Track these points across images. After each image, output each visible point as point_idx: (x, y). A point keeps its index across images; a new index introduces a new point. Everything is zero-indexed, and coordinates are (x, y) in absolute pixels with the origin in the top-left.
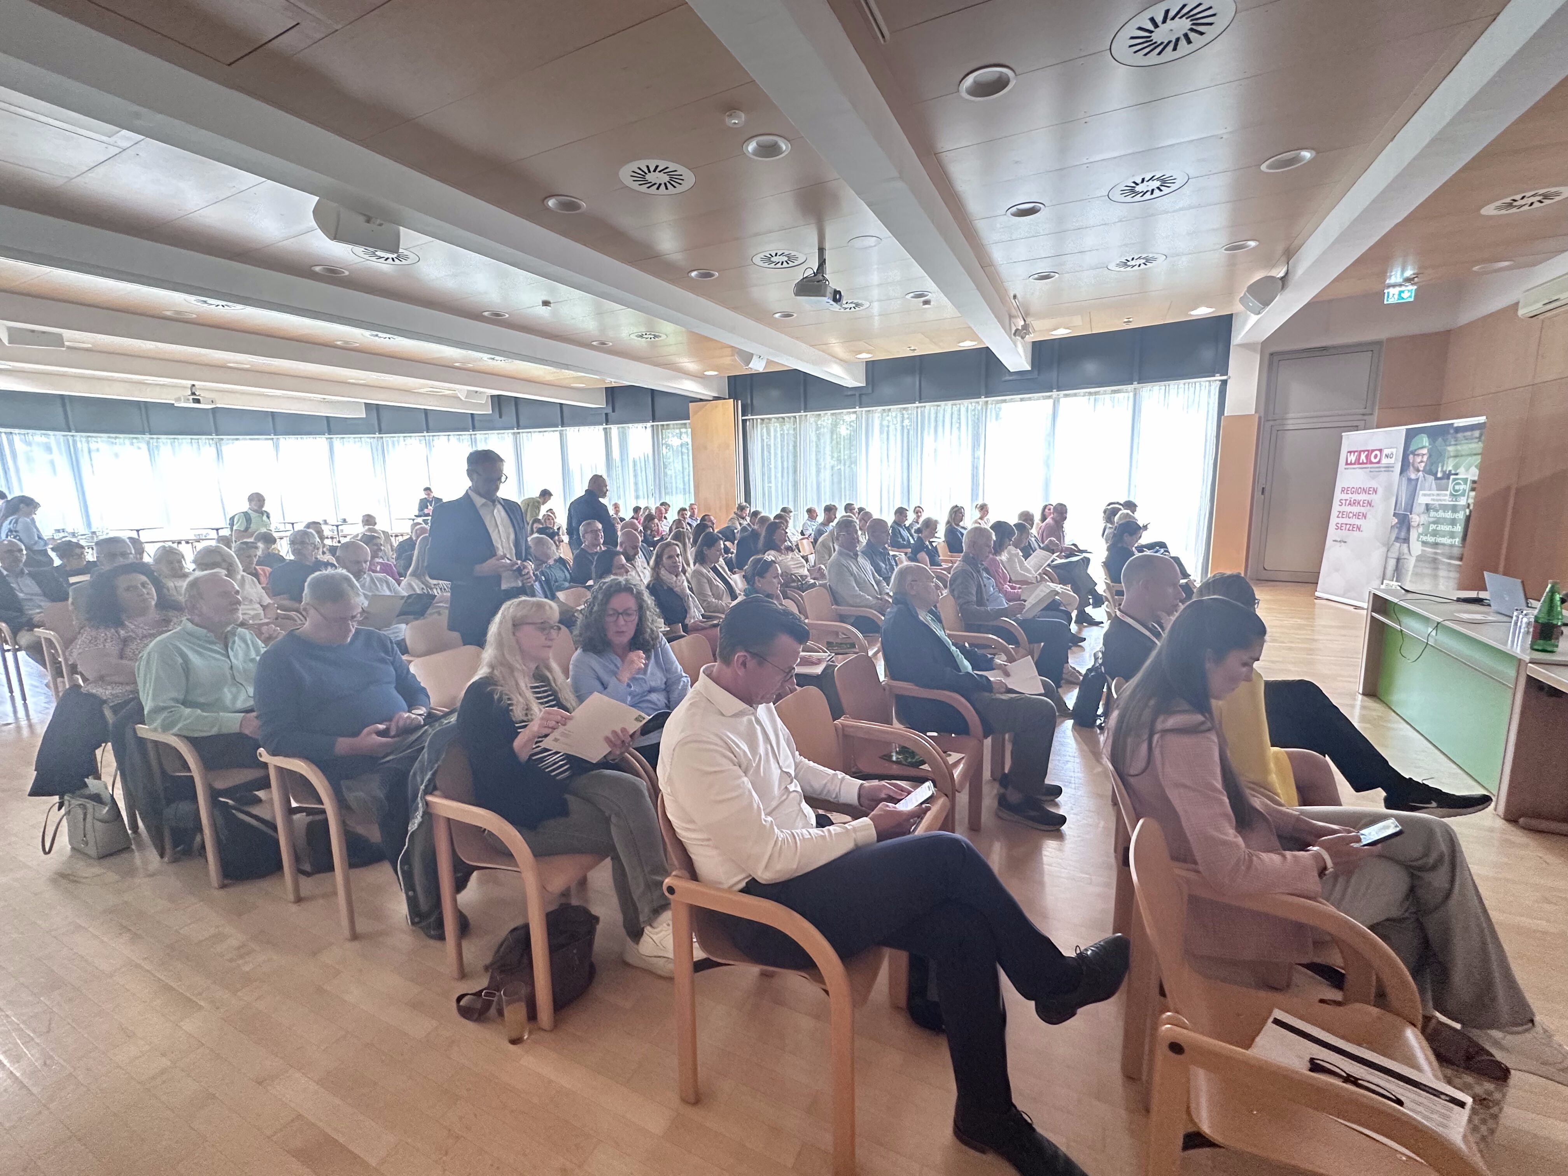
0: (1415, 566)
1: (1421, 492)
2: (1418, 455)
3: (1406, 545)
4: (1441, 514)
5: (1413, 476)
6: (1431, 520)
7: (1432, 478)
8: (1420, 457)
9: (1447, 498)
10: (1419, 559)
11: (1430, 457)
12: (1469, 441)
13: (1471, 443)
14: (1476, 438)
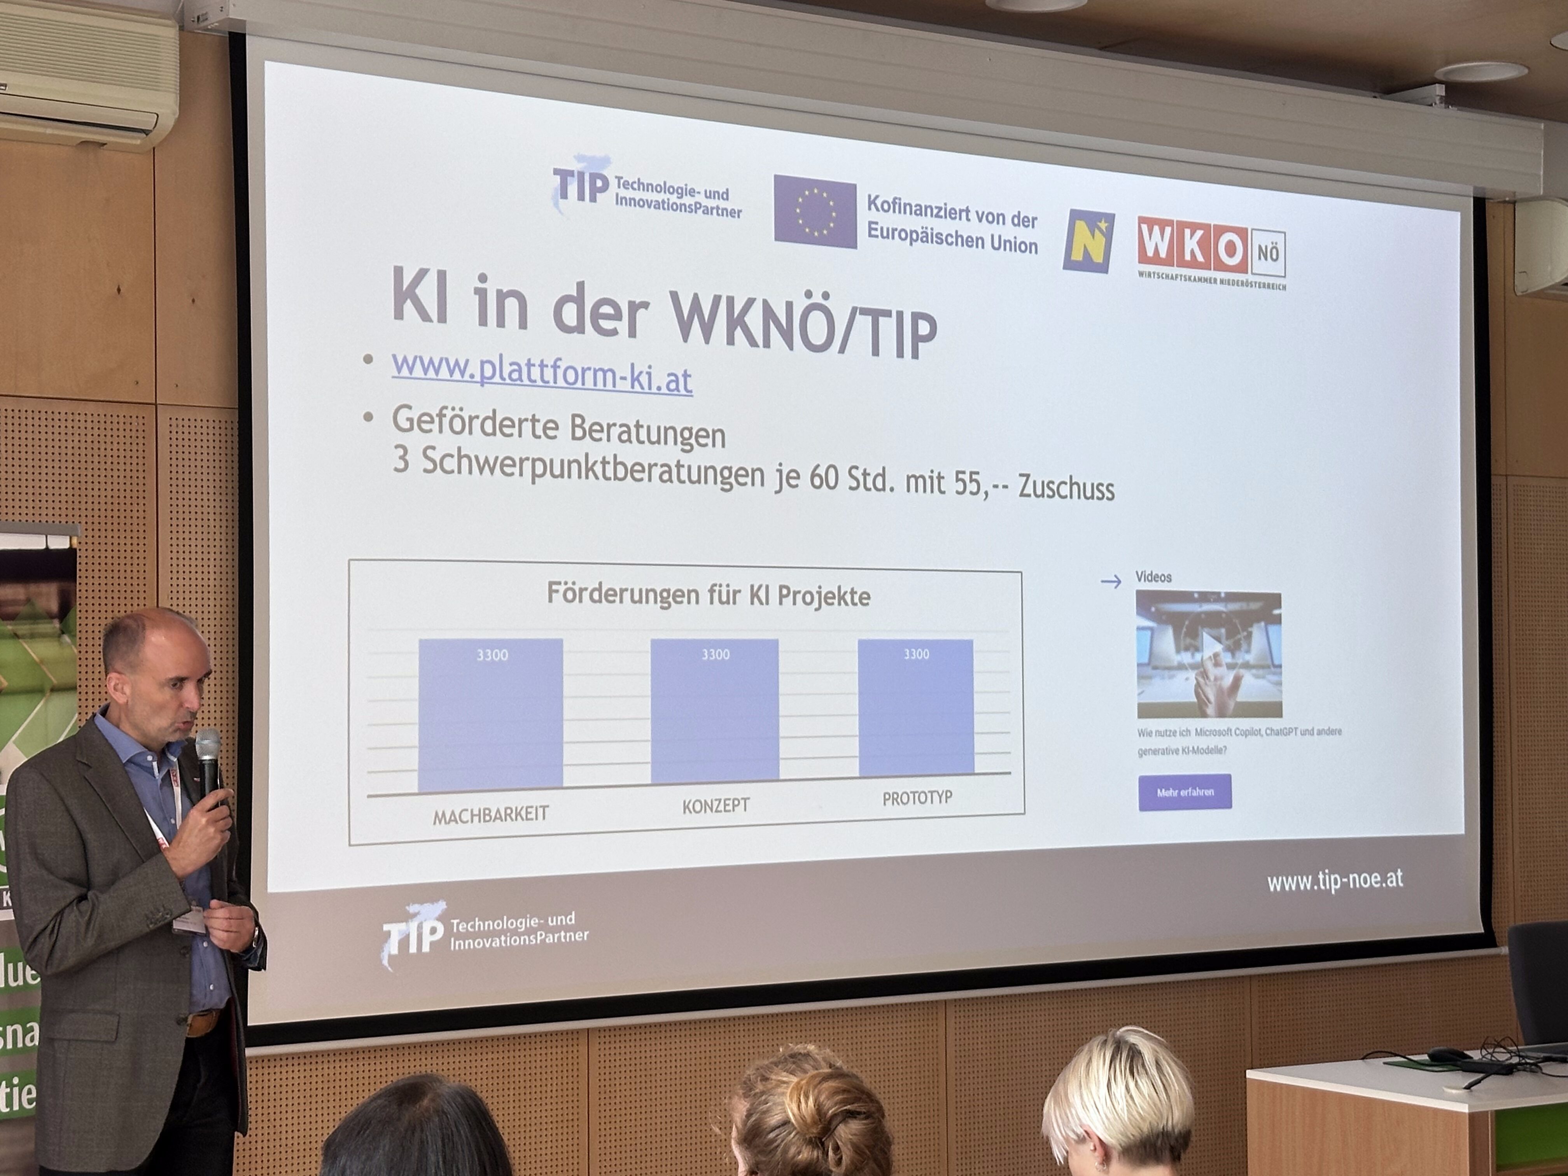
12: (23, 628)
13: (32, 636)
14: (51, 616)
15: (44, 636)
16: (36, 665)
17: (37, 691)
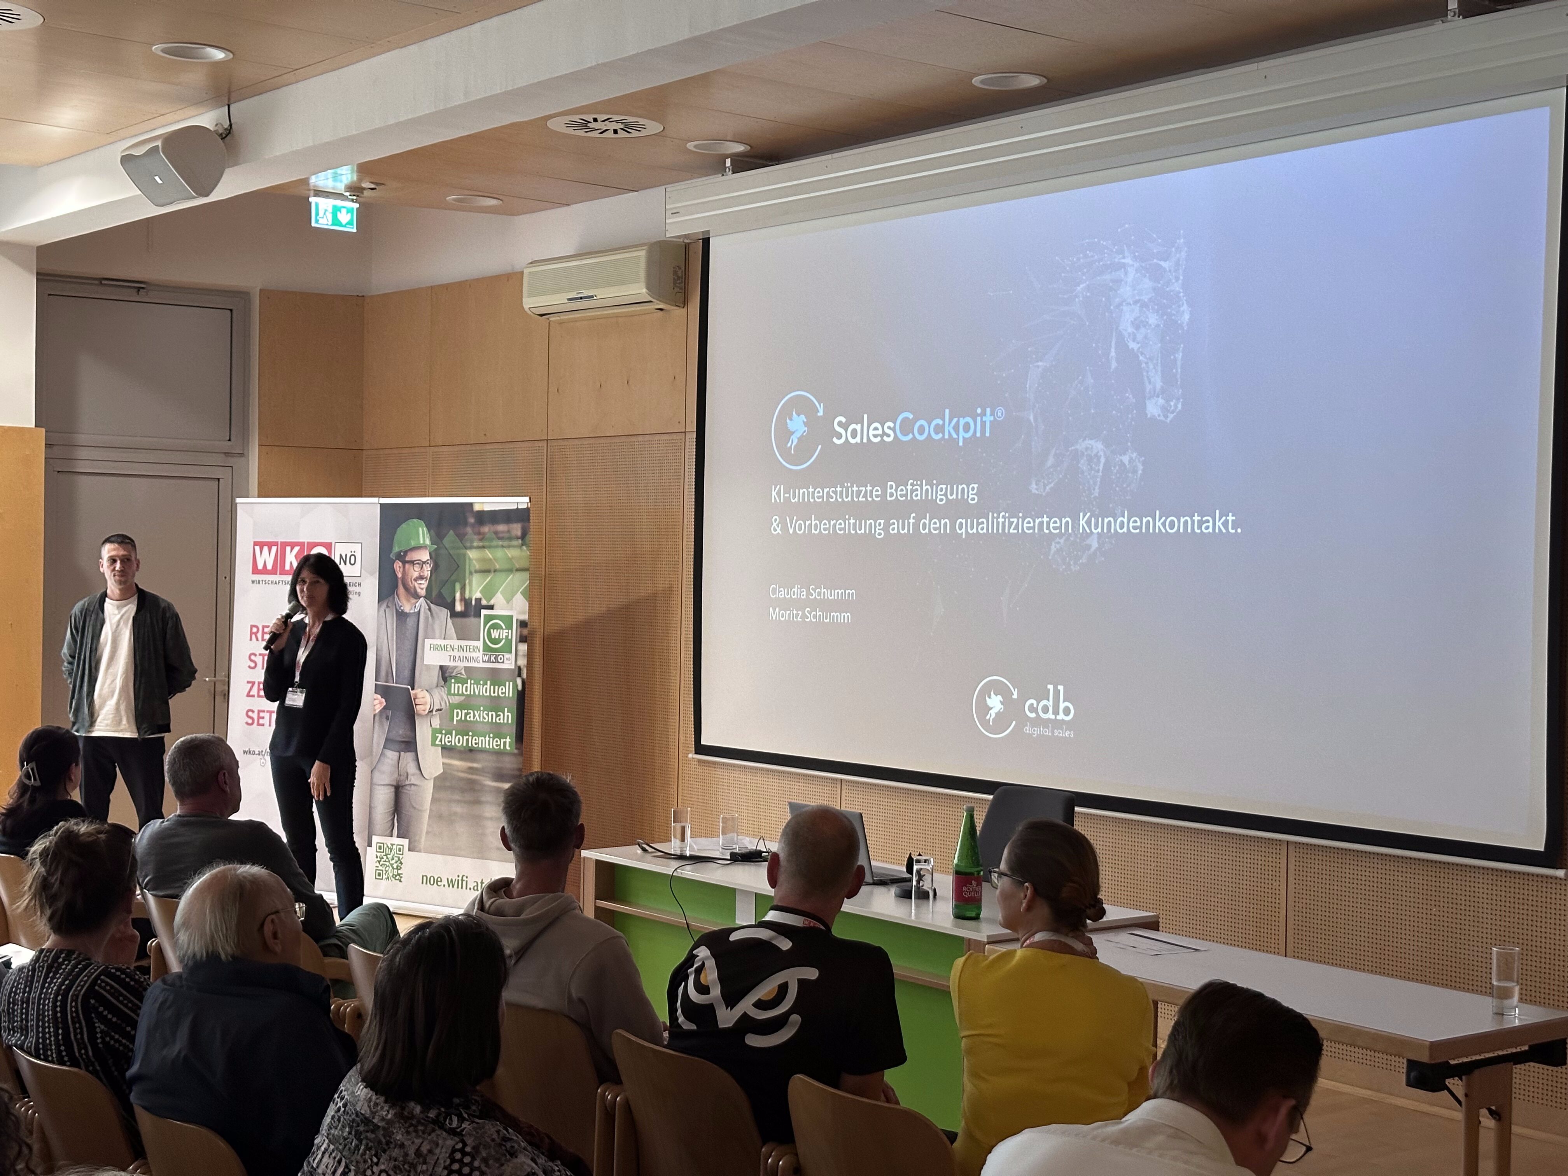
0: (434, 800)
1: (428, 642)
2: (412, 563)
3: (408, 757)
4: (470, 688)
5: (407, 608)
6: (456, 700)
7: (444, 613)
8: (417, 568)
9: (479, 655)
10: (443, 782)
11: (435, 569)
12: (506, 543)
13: (509, 547)
14: (518, 538)
15: (514, 547)
16: (510, 560)
17: (510, 571)
